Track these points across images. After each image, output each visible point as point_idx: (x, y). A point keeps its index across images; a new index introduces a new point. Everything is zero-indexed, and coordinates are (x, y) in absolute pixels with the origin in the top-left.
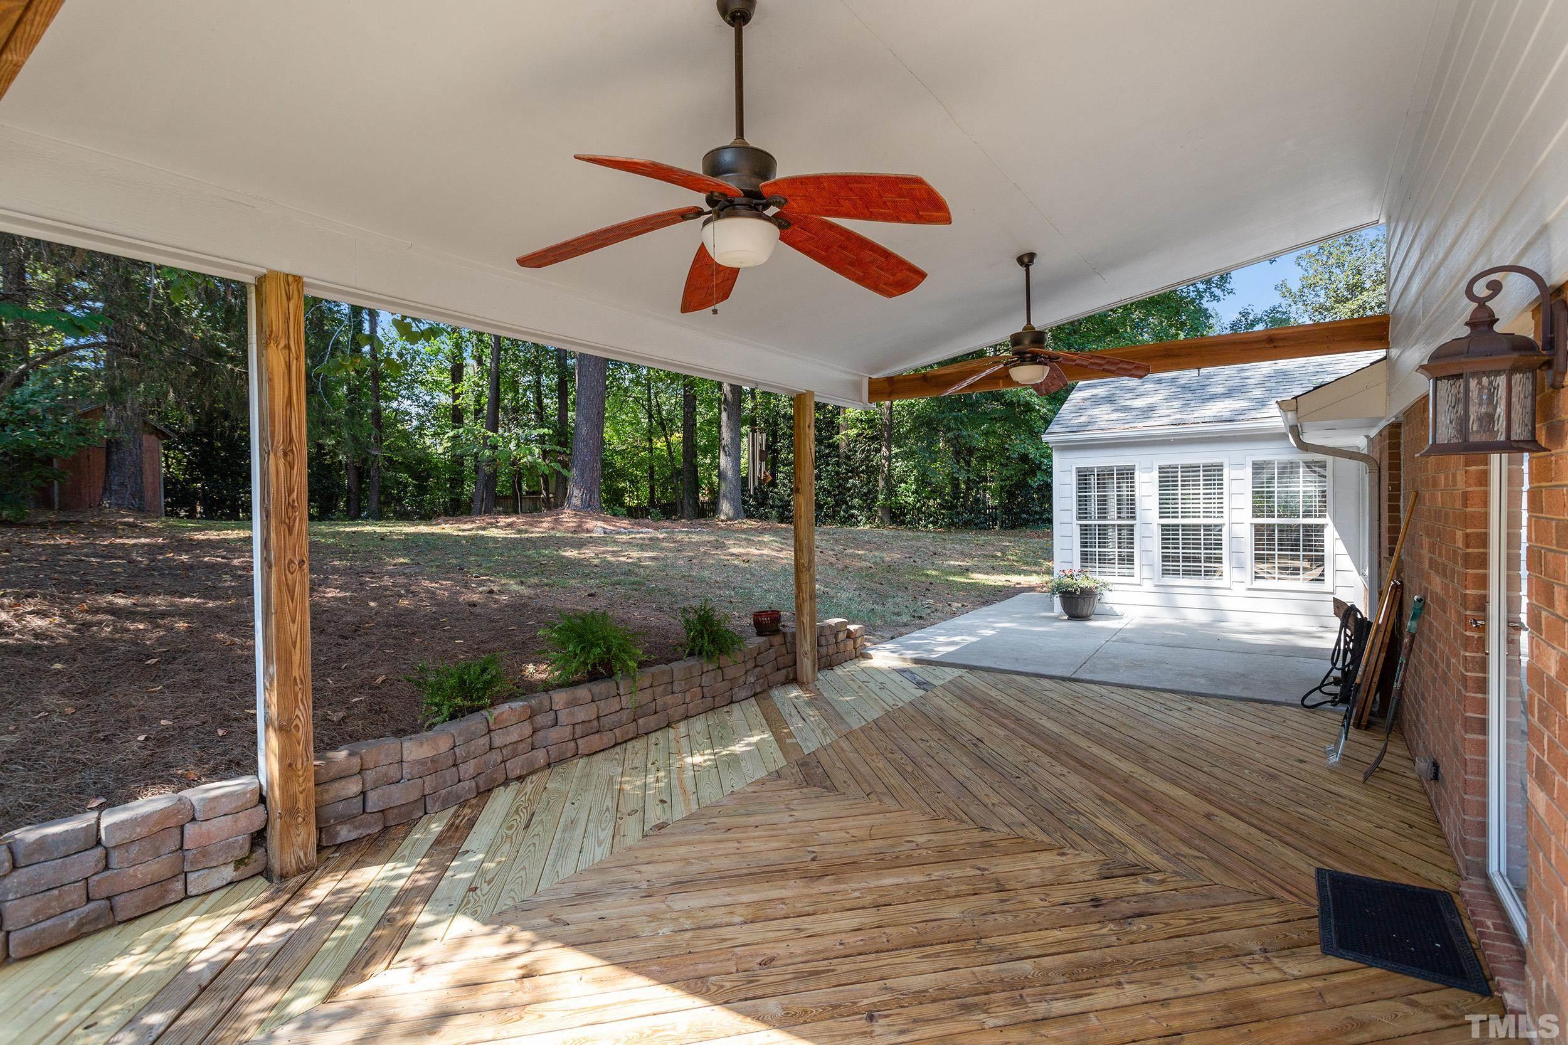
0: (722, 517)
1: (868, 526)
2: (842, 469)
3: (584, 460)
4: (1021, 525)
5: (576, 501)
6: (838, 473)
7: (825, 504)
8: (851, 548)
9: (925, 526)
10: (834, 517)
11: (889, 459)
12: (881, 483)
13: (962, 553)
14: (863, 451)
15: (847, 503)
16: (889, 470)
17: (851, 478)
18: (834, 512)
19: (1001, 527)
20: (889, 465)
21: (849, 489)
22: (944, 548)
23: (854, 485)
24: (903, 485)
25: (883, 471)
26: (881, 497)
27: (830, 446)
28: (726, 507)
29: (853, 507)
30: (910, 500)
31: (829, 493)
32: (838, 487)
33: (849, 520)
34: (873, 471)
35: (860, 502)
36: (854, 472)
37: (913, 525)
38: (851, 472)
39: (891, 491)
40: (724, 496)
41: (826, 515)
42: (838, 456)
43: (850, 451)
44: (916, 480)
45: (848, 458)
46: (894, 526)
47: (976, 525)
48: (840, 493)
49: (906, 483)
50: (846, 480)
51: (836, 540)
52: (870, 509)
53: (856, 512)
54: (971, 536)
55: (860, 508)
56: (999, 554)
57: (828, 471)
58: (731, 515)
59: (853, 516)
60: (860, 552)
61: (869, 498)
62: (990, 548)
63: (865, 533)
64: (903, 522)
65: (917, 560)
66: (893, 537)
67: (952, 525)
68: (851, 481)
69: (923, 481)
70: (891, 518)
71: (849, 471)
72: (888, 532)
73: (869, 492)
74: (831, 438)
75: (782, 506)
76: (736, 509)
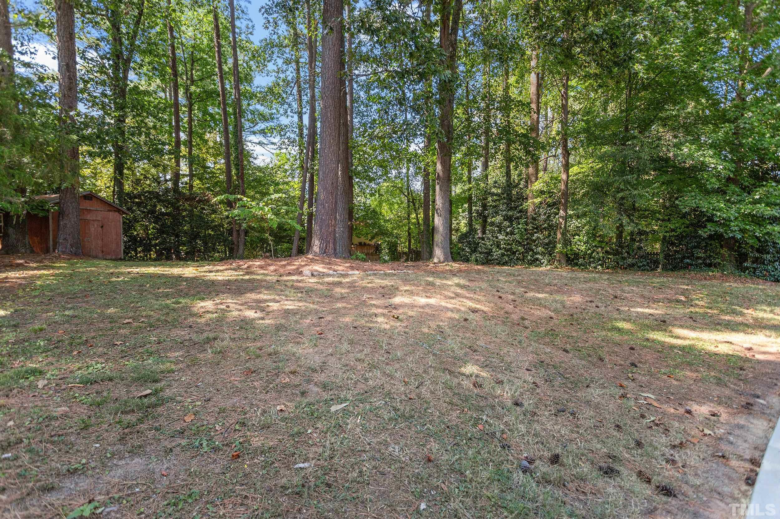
0: (436, 260)
1: (549, 267)
2: (530, 227)
3: (322, 219)
4: (682, 268)
5: (316, 249)
6: (526, 230)
7: (517, 251)
8: (532, 290)
9: (595, 268)
10: (523, 260)
11: (565, 218)
12: (559, 236)
13: (643, 296)
14: (545, 214)
15: (533, 251)
16: (565, 226)
17: (536, 233)
18: (524, 256)
19: (662, 269)
20: (566, 223)
21: (535, 241)
22: (623, 291)
23: (538, 238)
24: (577, 237)
25: (561, 228)
26: (559, 246)
27: (521, 211)
28: (438, 253)
29: (537, 253)
30: (583, 248)
31: (520, 243)
32: (527, 239)
33: (535, 262)
34: (552, 228)
35: (543, 250)
36: (538, 229)
37: (584, 267)
38: (536, 229)
39: (567, 242)
40: (437, 245)
41: (518, 259)
42: (527, 218)
43: (535, 214)
44: (587, 233)
45: (534, 219)
46: (570, 267)
47: (639, 267)
48: (528, 244)
49: (579, 236)
50: (532, 235)
51: (519, 282)
52: (550, 255)
53: (540, 257)
54: (638, 276)
55: (543, 254)
56: (683, 298)
57: (519, 228)
58: (442, 259)
59: (537, 259)
60: (540, 296)
61: (550, 246)
62: (669, 291)
63: (545, 274)
64: (576, 264)
65: (600, 305)
66: (571, 278)
67: (617, 267)
68: (536, 235)
69: (593, 235)
70: (567, 261)
71: (534, 228)
72: (565, 272)
73: (550, 242)
74: (521, 205)
75: (486, 253)
76: (445, 254)
